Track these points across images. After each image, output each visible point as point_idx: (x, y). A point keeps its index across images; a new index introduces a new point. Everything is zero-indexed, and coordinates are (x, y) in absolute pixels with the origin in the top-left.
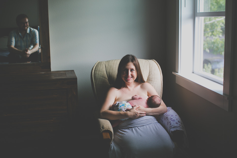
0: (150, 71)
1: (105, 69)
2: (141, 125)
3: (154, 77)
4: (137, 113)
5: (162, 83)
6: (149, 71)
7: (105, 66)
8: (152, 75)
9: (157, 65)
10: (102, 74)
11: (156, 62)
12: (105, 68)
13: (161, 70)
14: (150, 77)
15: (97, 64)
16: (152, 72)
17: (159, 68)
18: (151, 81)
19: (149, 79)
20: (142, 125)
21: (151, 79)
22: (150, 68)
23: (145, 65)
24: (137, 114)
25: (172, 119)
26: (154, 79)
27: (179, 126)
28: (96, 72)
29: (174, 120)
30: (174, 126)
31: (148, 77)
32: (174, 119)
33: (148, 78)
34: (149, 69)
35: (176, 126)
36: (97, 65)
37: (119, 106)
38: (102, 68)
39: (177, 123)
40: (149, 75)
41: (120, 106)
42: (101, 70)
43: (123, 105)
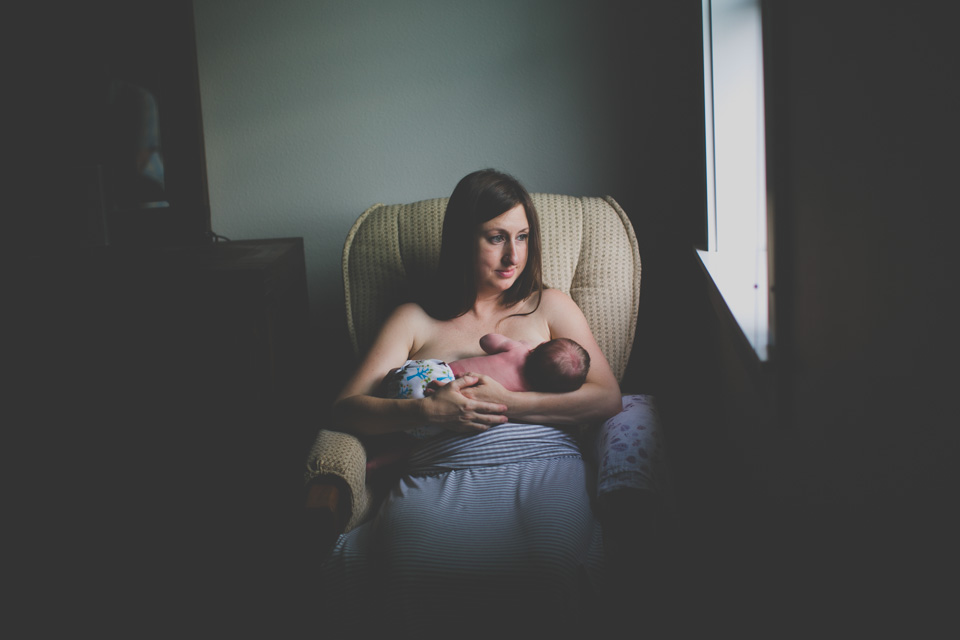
0: (587, 242)
1: (397, 234)
2: (486, 462)
3: (600, 267)
4: (464, 406)
5: (638, 295)
6: (583, 243)
7: (399, 222)
8: (592, 263)
9: (621, 217)
10: (381, 257)
11: (616, 204)
12: (396, 230)
13: (635, 239)
14: (586, 269)
15: (366, 215)
16: (594, 249)
17: (628, 233)
18: (588, 285)
19: (582, 278)
20: (493, 461)
21: (588, 276)
22: (588, 229)
23: (567, 219)
24: (462, 409)
25: (619, 442)
26: (602, 278)
27: (638, 470)
28: (357, 247)
29: (623, 447)
30: (616, 471)
31: (575, 268)
32: (624, 440)
33: (577, 273)
34: (580, 237)
35: (625, 472)
36: (366, 221)
37: (405, 376)
38: (382, 229)
39: (631, 459)
40: (581, 261)
41: (409, 378)
42: (377, 239)
43: (419, 374)
